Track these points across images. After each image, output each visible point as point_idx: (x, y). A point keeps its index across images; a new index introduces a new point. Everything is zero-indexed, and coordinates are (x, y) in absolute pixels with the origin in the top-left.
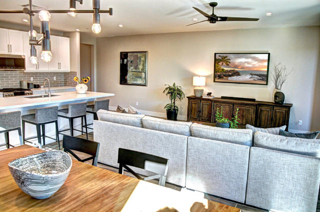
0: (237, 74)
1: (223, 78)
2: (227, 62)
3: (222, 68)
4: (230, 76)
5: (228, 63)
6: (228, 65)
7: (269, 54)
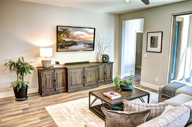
0: (75, 44)
1: (64, 48)
2: (67, 34)
3: (64, 39)
4: (70, 46)
5: (69, 35)
6: (68, 36)
7: (95, 29)
